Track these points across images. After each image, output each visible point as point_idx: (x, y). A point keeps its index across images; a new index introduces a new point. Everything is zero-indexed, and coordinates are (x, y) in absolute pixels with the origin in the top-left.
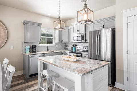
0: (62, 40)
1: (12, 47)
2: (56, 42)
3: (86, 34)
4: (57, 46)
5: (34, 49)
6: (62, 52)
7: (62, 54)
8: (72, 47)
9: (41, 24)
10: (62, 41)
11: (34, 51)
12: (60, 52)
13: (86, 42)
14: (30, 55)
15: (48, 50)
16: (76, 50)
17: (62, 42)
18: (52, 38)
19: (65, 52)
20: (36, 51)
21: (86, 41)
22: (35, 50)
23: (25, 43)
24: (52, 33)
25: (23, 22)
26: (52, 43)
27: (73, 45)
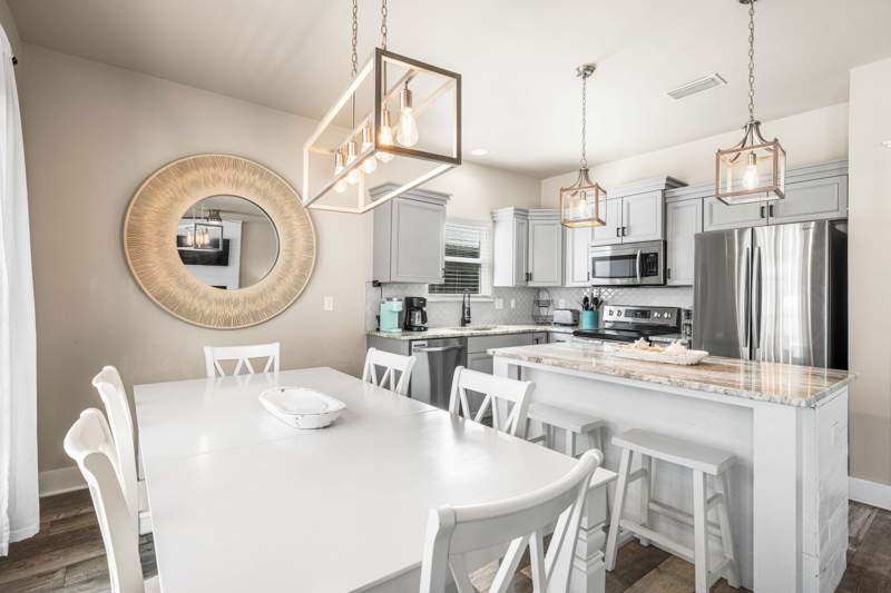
0: (527, 274)
1: (328, 304)
2: (496, 284)
3: (665, 243)
4: (499, 304)
5: (418, 314)
6: (534, 332)
7: (537, 341)
8: (580, 308)
9: (447, 196)
10: (529, 277)
11: (418, 322)
12: (524, 332)
13: (664, 285)
14: (413, 343)
15: (465, 322)
16: (601, 326)
17: (531, 284)
18: (478, 266)
19: (548, 333)
20: (426, 325)
21: (665, 281)
22: (424, 319)
23: (377, 284)
24: (476, 245)
25: (371, 190)
26: (475, 290)
27: (586, 299)
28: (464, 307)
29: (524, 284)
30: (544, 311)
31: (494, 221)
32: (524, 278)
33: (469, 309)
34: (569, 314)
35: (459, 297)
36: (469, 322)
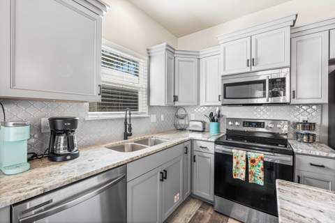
0: (174, 96)
2: (152, 104)
3: (290, 71)
4: (153, 118)
8: (207, 120)
10: (176, 98)
13: (290, 103)
15: (127, 135)
17: (177, 104)
19: (192, 140)
21: (290, 101)
26: (136, 108)
27: (211, 114)
28: (126, 123)
29: (172, 104)
30: (182, 122)
31: (150, 57)
32: (172, 99)
33: (130, 125)
34: (200, 124)
35: (121, 114)
36: (131, 135)
